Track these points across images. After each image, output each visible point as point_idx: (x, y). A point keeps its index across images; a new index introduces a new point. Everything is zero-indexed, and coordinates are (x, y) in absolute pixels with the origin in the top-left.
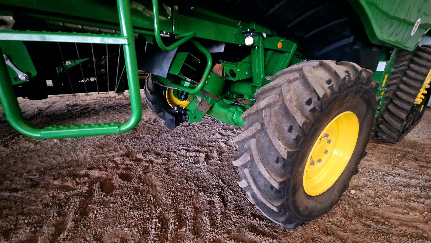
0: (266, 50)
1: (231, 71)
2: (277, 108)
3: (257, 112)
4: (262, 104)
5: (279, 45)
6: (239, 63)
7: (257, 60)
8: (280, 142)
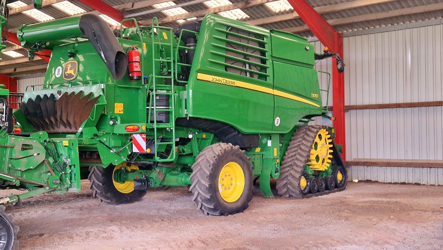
0: (198, 139)
1: (183, 149)
2: (205, 161)
3: (198, 163)
4: (199, 160)
5: (204, 136)
6: (186, 146)
7: (194, 144)
8: (207, 170)
